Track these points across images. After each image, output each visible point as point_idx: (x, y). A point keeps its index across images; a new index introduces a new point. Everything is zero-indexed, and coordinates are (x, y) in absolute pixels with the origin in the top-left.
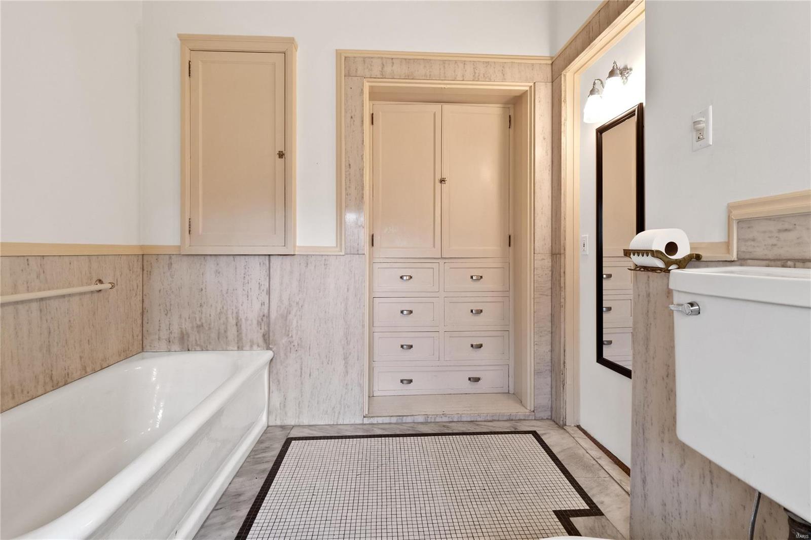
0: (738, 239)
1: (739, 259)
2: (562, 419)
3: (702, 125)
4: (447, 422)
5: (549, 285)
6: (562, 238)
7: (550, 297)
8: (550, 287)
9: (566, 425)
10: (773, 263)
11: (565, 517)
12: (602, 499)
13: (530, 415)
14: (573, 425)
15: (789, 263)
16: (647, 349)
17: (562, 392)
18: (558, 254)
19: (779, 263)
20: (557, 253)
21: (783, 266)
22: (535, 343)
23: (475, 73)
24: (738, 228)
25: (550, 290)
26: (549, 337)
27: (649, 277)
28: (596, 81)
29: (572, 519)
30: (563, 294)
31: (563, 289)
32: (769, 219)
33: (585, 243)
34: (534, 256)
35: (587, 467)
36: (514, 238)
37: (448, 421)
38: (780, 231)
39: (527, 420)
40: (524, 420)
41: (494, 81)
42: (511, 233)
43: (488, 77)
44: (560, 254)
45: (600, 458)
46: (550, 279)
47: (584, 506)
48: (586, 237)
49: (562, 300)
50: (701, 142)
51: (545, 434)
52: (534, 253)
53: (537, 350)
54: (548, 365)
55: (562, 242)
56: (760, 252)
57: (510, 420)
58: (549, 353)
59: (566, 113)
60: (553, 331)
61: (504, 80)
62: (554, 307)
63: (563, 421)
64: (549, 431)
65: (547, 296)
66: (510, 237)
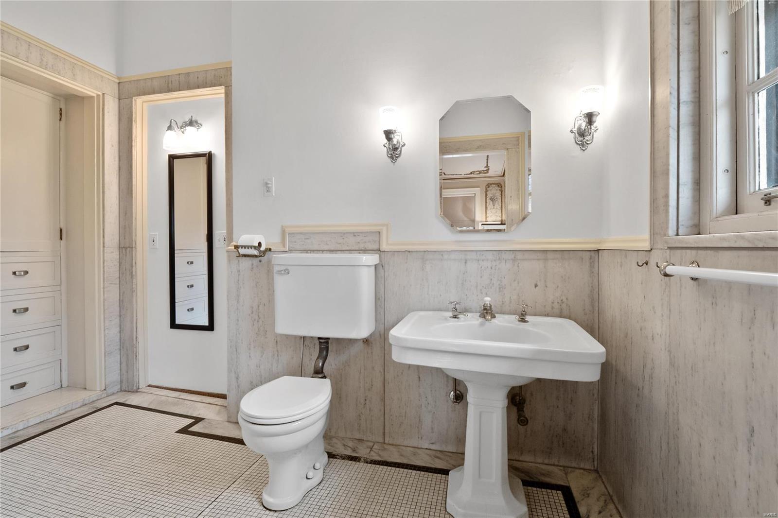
0: (289, 242)
1: (289, 250)
2: (135, 385)
3: (270, 185)
4: (11, 434)
5: (117, 275)
6: (134, 234)
7: (118, 285)
8: (118, 276)
9: (139, 389)
10: (303, 252)
11: (184, 431)
12: (198, 413)
13: (102, 394)
14: (144, 386)
15: (309, 252)
16: (238, 302)
17: (135, 362)
18: (129, 247)
19: (305, 252)
20: (126, 247)
21: (307, 253)
22: (106, 328)
23: (42, 60)
24: (289, 236)
25: (119, 279)
26: (117, 320)
27: (239, 261)
28: (172, 121)
29: (190, 429)
30: (134, 281)
31: (135, 277)
32: (301, 234)
33: (155, 239)
34: (103, 251)
35: (174, 404)
36: (67, 232)
37: (11, 432)
38: (305, 239)
39: (100, 399)
40: (98, 400)
41: (64, 77)
42: (63, 226)
43: (57, 70)
44: (132, 248)
45: (180, 396)
46: (118, 269)
47: (191, 421)
48: (156, 234)
49: (134, 286)
50: (268, 193)
51: (127, 400)
52: (104, 247)
53: (107, 333)
54: (117, 345)
55: (134, 238)
56: (298, 247)
57: (84, 405)
58: (118, 334)
59: (136, 132)
60: (122, 314)
61: (74, 79)
62: (124, 293)
63: (136, 386)
64: (128, 398)
65: (116, 284)
66: (61, 230)
